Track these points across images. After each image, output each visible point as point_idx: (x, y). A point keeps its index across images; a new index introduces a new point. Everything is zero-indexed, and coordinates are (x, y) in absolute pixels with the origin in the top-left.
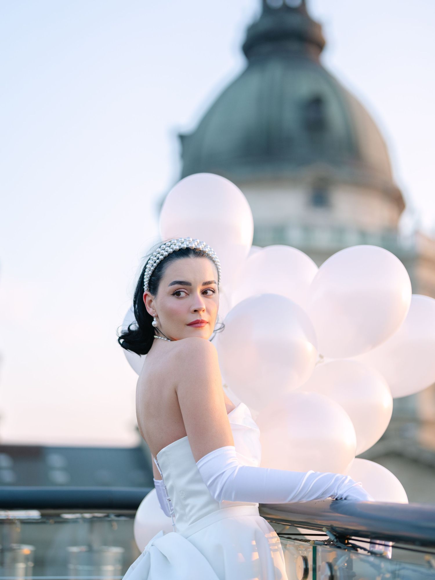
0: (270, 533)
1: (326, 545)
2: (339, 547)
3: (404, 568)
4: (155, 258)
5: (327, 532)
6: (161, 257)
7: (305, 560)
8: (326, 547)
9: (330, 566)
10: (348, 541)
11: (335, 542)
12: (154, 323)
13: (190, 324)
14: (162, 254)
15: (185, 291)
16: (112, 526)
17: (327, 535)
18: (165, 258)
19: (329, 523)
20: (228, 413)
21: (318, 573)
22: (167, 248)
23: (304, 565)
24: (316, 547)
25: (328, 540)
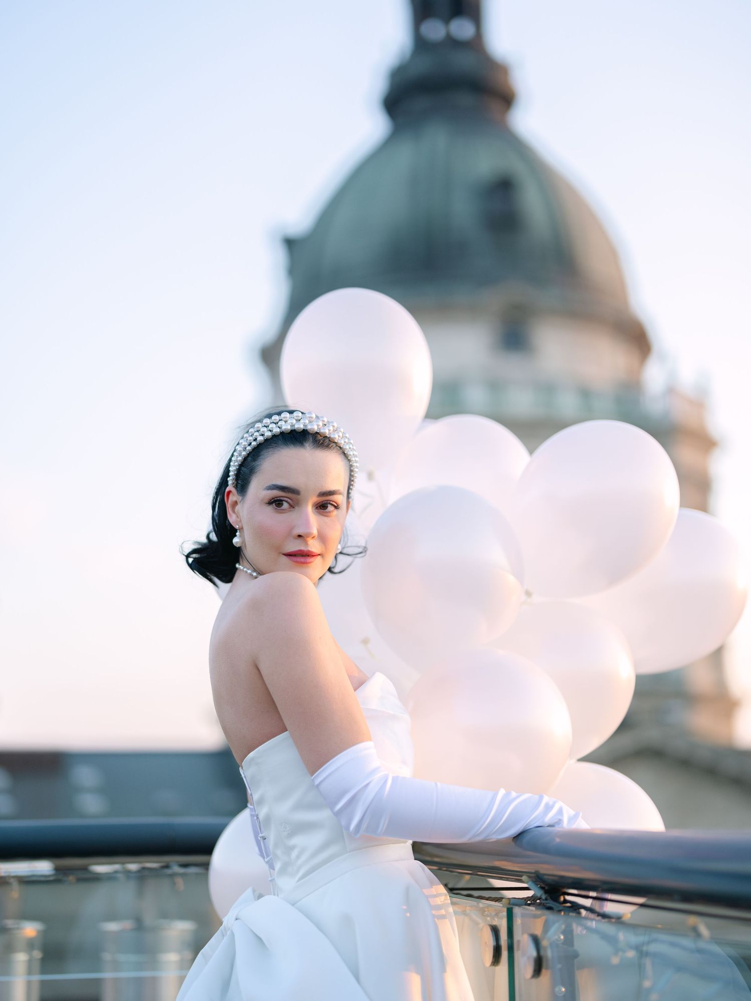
0: (432, 887)
1: (529, 905)
2: (550, 908)
3: (655, 941)
4: (251, 438)
5: (530, 883)
6: (260, 439)
7: (495, 930)
8: (527, 909)
9: (536, 941)
10: (564, 897)
11: (543, 900)
12: (236, 540)
13: (289, 555)
14: (263, 433)
15: (289, 500)
16: (174, 884)
17: (531, 888)
18: (266, 440)
19: (531, 868)
20: (355, 690)
21: (517, 955)
22: (272, 426)
23: (493, 940)
24: (512, 908)
25: (532, 896)
